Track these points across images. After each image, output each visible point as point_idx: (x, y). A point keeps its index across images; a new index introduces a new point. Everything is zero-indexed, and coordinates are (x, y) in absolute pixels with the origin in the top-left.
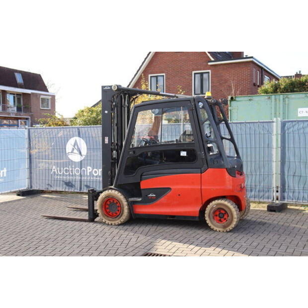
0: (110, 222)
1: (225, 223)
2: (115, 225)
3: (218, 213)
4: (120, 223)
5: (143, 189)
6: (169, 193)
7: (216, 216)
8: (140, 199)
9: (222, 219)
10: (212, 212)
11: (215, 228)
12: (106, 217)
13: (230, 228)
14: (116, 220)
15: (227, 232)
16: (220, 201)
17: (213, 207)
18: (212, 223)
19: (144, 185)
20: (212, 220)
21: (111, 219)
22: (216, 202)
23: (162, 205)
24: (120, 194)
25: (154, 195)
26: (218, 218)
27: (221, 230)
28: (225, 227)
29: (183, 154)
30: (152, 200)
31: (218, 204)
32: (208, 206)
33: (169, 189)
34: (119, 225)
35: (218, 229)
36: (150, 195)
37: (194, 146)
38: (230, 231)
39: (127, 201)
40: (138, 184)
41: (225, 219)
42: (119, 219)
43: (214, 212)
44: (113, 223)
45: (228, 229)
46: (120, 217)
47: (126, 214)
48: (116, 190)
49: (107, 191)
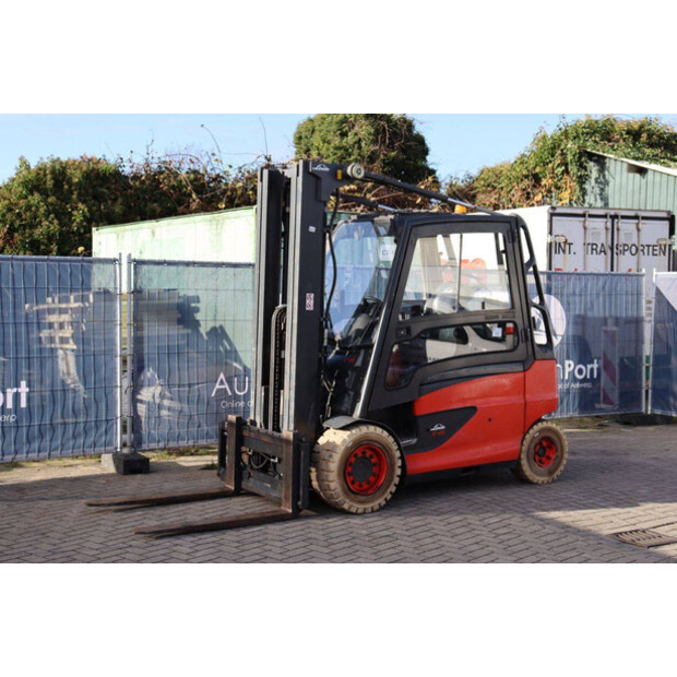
1: (551, 465)
2: (373, 511)
3: (538, 449)
4: (383, 503)
5: (421, 417)
6: (473, 418)
7: (537, 453)
8: (415, 441)
9: (543, 459)
10: (532, 446)
11: (536, 478)
12: (352, 496)
13: (558, 472)
14: (377, 498)
15: (553, 481)
16: (544, 425)
17: (534, 437)
18: (530, 466)
20: (532, 461)
21: (363, 498)
22: (540, 425)
24: (385, 433)
25: (443, 427)
26: (539, 458)
27: (545, 479)
28: (550, 473)
30: (439, 439)
32: (527, 436)
33: (474, 409)
35: (541, 479)
36: (436, 428)
40: (410, 406)
41: (550, 458)
42: (383, 494)
43: (535, 448)
44: (369, 506)
45: (555, 476)
46: (384, 491)
47: (397, 480)
48: (376, 425)
49: (357, 431)
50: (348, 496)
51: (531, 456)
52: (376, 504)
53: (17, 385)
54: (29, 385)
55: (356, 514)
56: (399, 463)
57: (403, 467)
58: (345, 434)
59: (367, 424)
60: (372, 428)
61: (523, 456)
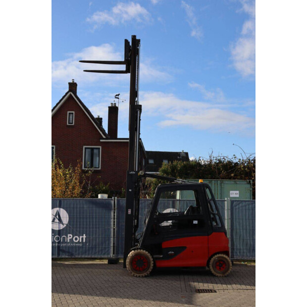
0: (138, 275)
1: (224, 270)
5: (164, 248)
6: (185, 251)
7: (217, 265)
8: (162, 256)
11: (217, 274)
12: (135, 271)
15: (225, 276)
16: (220, 255)
17: (215, 260)
18: (214, 269)
19: (165, 245)
21: (138, 272)
22: (218, 255)
23: (180, 259)
24: (147, 252)
25: (173, 253)
26: (218, 267)
27: (221, 275)
28: (224, 273)
29: (195, 222)
30: (171, 256)
31: (219, 257)
32: (212, 259)
33: (185, 247)
34: (146, 276)
35: (219, 275)
36: (170, 253)
37: (203, 217)
38: (228, 276)
39: (153, 257)
40: (160, 245)
41: (223, 267)
42: (146, 272)
43: (216, 263)
44: (141, 275)
45: (226, 275)
46: (147, 270)
47: (151, 268)
48: (143, 250)
49: (136, 251)
50: (133, 271)
51: (214, 266)
52: (143, 275)
53: (83, 236)
54: (86, 235)
55: (136, 277)
56: (153, 262)
57: (154, 264)
58: (133, 251)
59: (140, 249)
60: (142, 250)
61: (210, 266)
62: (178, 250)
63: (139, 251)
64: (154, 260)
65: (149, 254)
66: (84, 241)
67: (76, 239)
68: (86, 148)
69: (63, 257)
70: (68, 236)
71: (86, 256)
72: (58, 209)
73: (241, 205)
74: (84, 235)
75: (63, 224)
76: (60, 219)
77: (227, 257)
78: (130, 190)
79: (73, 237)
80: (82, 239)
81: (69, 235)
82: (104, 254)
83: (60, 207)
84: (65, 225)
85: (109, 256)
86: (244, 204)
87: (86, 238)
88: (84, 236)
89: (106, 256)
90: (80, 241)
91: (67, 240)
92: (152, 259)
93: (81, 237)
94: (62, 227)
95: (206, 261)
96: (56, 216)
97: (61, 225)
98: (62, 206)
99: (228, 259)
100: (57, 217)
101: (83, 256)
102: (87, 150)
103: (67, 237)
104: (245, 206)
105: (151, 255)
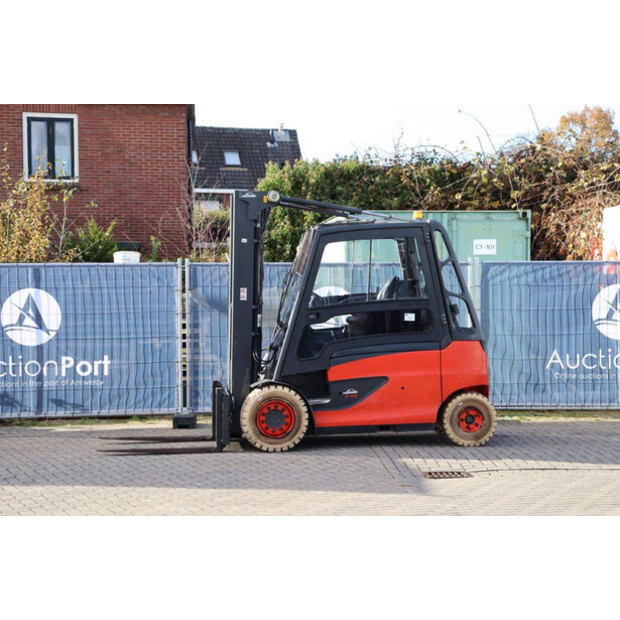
0: (271, 447)
1: (478, 431)
2: (282, 451)
3: (464, 416)
4: (292, 446)
5: (333, 382)
6: (385, 386)
7: (462, 420)
8: (327, 401)
9: (472, 426)
10: (456, 414)
11: (461, 442)
12: (263, 437)
13: (486, 438)
14: (287, 441)
15: (481, 445)
16: (469, 396)
17: (457, 406)
18: (454, 431)
19: (335, 374)
20: (456, 427)
21: (273, 441)
22: (464, 396)
23: (370, 408)
24: (293, 392)
25: (355, 392)
26: (465, 424)
27: (472, 443)
28: (477, 438)
29: (410, 317)
30: (351, 400)
31: (465, 401)
32: (450, 405)
33: (386, 378)
34: (290, 450)
35: (466, 443)
36: (348, 392)
37: (428, 304)
39: (307, 404)
40: (324, 373)
41: (477, 425)
42: (291, 439)
43: (459, 415)
44: (278, 447)
46: (293, 436)
47: (304, 429)
48: (284, 386)
49: (266, 389)
50: (259, 437)
51: (455, 422)
52: (285, 446)
55: (267, 451)
56: (306, 416)
57: (311, 419)
58: (257, 391)
59: (276, 385)
60: (280, 388)
61: (445, 421)
62: (367, 385)
63: (273, 388)
64: (309, 412)
65: (298, 397)
66: (106, 373)
67: (84, 368)
68: (30, 120)
69: (52, 414)
70: (63, 362)
71: (113, 412)
72: (32, 291)
73: (506, 275)
74: (106, 357)
75: (48, 331)
76: (38, 319)
77: (484, 399)
78: (244, 240)
79: (75, 364)
80: (102, 367)
81: (64, 359)
82: (160, 406)
83: (38, 286)
84: (53, 334)
85: (172, 410)
86: (515, 271)
87: (111, 365)
88: (106, 362)
89: (164, 410)
90: (96, 373)
91: (60, 371)
92: (305, 409)
93: (97, 363)
94: (45, 338)
95: (435, 410)
96: (25, 309)
97: (44, 334)
98: (43, 284)
99: (489, 404)
100: (30, 312)
101: (104, 412)
102: (33, 123)
103: (60, 365)
104: (518, 276)
105: (302, 398)
